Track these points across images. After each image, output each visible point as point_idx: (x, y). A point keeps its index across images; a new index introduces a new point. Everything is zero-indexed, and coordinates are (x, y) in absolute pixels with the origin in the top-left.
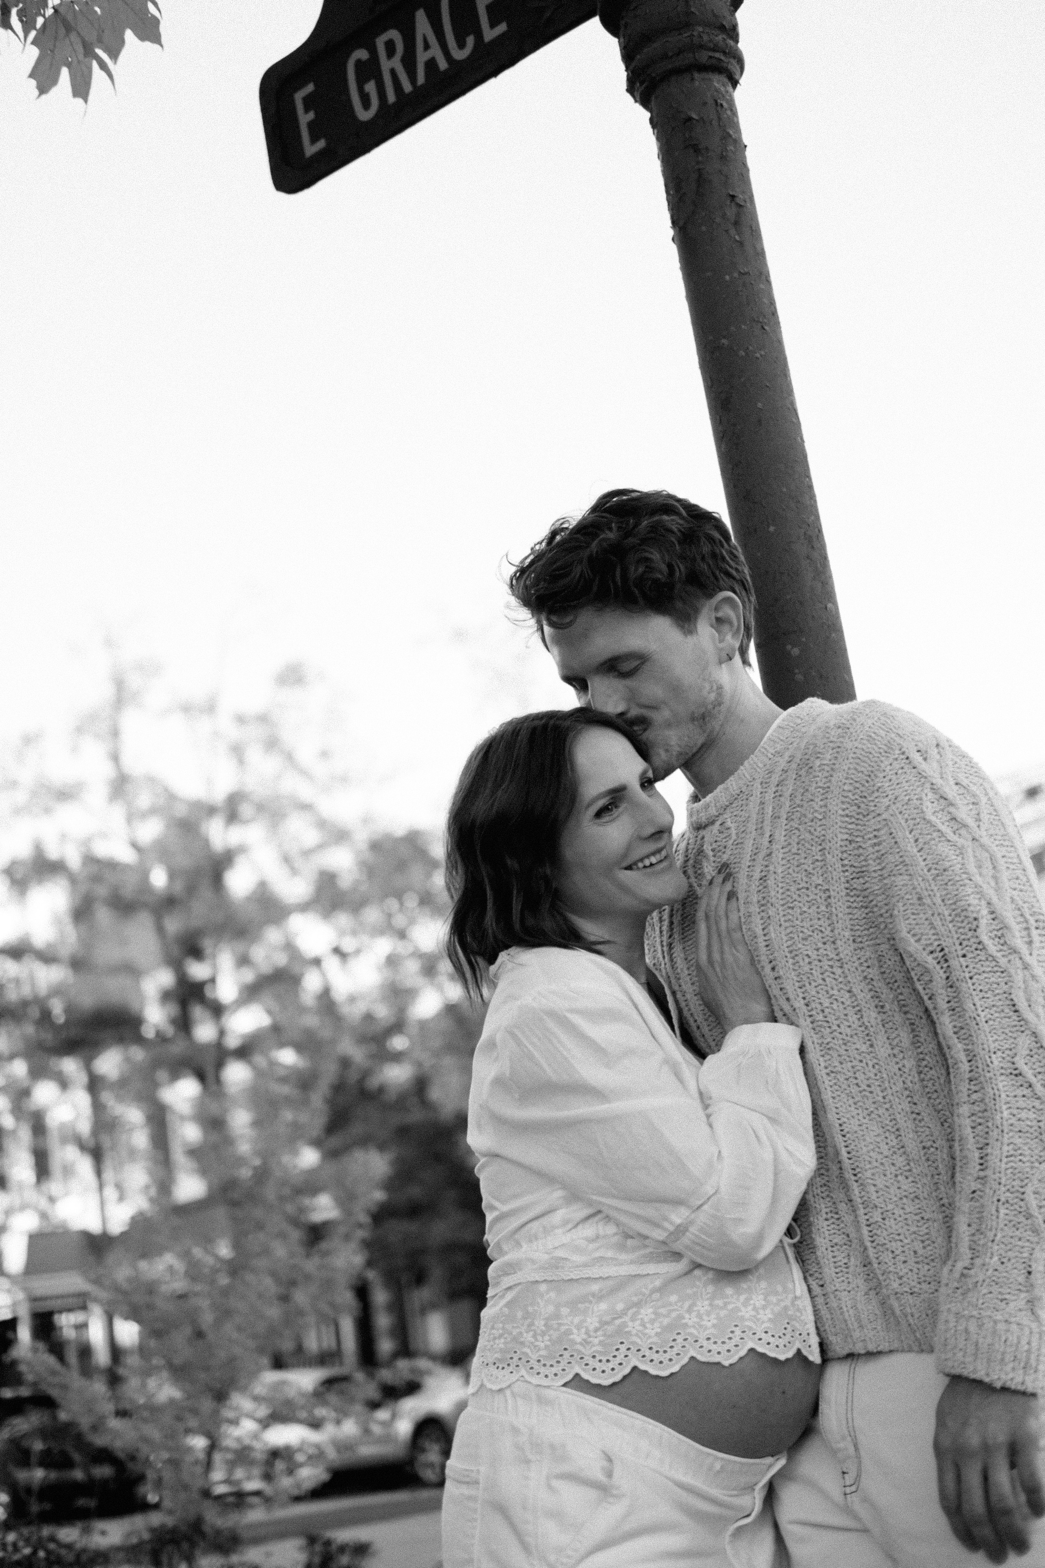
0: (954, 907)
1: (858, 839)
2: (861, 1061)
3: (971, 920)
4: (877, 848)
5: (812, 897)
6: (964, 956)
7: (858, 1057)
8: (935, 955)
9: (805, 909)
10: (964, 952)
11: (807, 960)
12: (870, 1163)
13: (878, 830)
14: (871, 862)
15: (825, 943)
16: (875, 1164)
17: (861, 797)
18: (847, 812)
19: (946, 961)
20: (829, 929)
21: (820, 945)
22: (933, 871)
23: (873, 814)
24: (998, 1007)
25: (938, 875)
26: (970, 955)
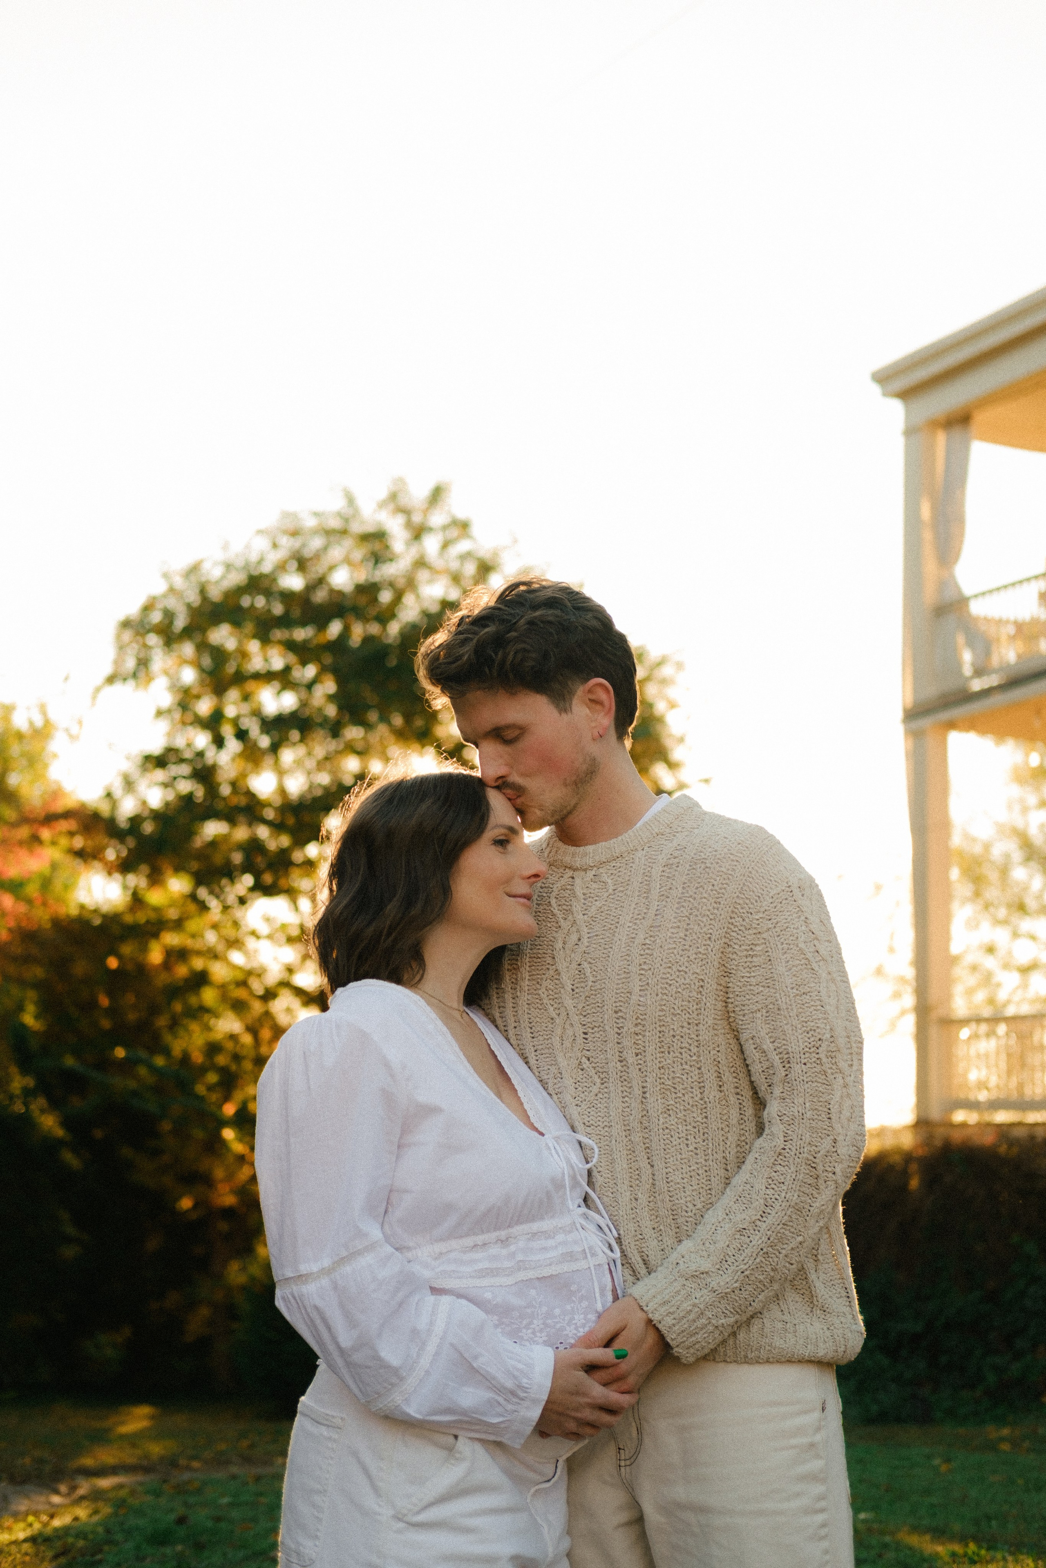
0: (805, 1024)
1: (736, 947)
2: (695, 1127)
3: (817, 1039)
4: (749, 959)
5: (688, 981)
6: (805, 1064)
7: (693, 1124)
8: (781, 1056)
9: (679, 990)
10: (806, 1061)
11: (672, 1033)
12: (686, 1212)
13: (756, 945)
14: (741, 968)
15: (689, 1024)
16: (690, 1214)
17: (748, 912)
18: (733, 920)
19: (789, 1062)
20: (696, 1013)
21: (685, 1024)
22: (794, 991)
23: (755, 931)
24: (819, 1111)
25: (797, 995)
26: (808, 1065)
